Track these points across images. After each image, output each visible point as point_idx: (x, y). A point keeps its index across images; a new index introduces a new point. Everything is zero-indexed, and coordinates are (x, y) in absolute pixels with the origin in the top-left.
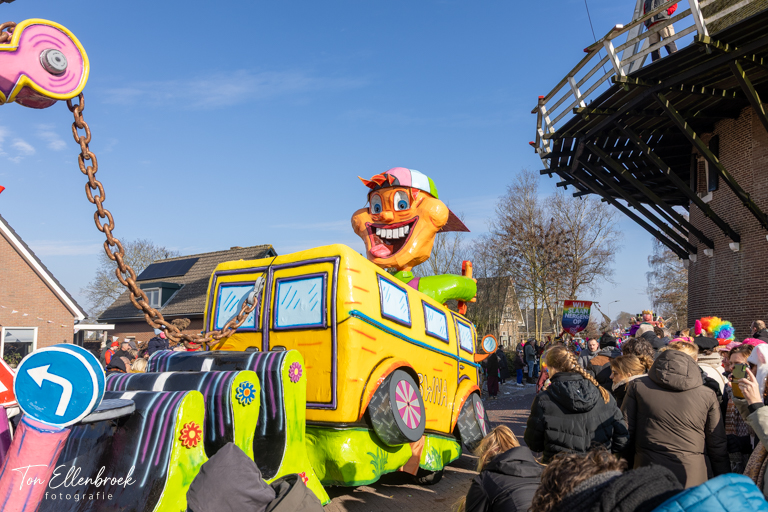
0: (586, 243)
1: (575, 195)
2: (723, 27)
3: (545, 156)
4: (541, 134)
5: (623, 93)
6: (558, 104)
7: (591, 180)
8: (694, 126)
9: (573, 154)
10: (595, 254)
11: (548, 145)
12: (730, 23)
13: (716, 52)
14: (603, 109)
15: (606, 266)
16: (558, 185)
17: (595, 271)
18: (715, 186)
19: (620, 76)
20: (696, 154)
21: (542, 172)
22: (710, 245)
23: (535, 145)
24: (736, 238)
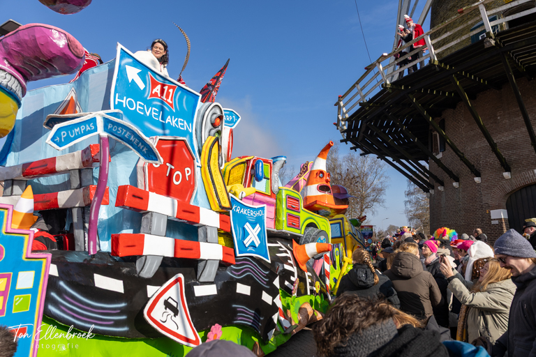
0: (369, 184)
1: (361, 155)
2: (445, 55)
3: (343, 131)
4: (341, 118)
5: (388, 93)
6: (350, 100)
7: (370, 146)
8: (430, 113)
9: (359, 130)
11: (345, 125)
12: (449, 53)
13: (442, 70)
14: (377, 103)
15: (381, 197)
16: (351, 149)
18: (443, 149)
19: (386, 84)
20: (431, 130)
21: (342, 141)
22: (442, 184)
23: (337, 125)
24: (457, 180)
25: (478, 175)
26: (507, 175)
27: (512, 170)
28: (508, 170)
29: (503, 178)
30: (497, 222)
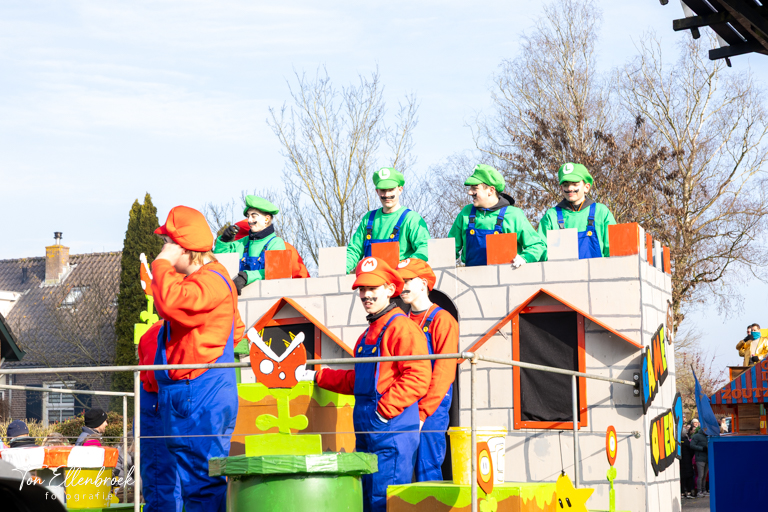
10: (731, 212)
17: (730, 253)
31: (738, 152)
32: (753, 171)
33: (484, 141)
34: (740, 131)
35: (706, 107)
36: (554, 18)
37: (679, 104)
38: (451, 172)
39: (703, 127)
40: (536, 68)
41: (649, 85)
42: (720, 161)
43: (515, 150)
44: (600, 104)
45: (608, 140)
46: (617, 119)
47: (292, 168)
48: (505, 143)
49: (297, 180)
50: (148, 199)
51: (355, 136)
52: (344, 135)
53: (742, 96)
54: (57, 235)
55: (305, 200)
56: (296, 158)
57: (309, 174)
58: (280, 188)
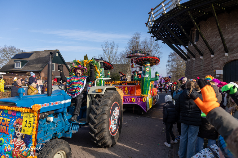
1: (155, 40)
3: (150, 28)
4: (150, 20)
6: (157, 11)
7: (161, 36)
8: (196, 21)
9: (158, 28)
11: (151, 24)
14: (171, 14)
16: (152, 37)
18: (197, 40)
19: (178, 4)
20: (192, 30)
21: (148, 32)
22: (194, 57)
23: (147, 24)
24: (202, 55)
25: (213, 54)
26: (226, 54)
27: (229, 53)
28: (227, 52)
29: (224, 56)
30: (218, 76)
31: (156, 51)
32: (157, 54)
33: (126, 49)
34: (156, 49)
35: (152, 46)
36: (135, 35)
37: (149, 45)
38: (122, 53)
39: (152, 48)
40: (133, 41)
41: (146, 43)
42: (154, 52)
43: (130, 50)
44: (140, 45)
45: (141, 49)
46: (142, 47)
47: (104, 52)
48: (129, 49)
49: (104, 53)
50: (86, 55)
51: (111, 48)
52: (110, 48)
53: (157, 45)
54: (75, 59)
55: (105, 56)
56: (104, 51)
57: (106, 52)
58: (102, 54)
